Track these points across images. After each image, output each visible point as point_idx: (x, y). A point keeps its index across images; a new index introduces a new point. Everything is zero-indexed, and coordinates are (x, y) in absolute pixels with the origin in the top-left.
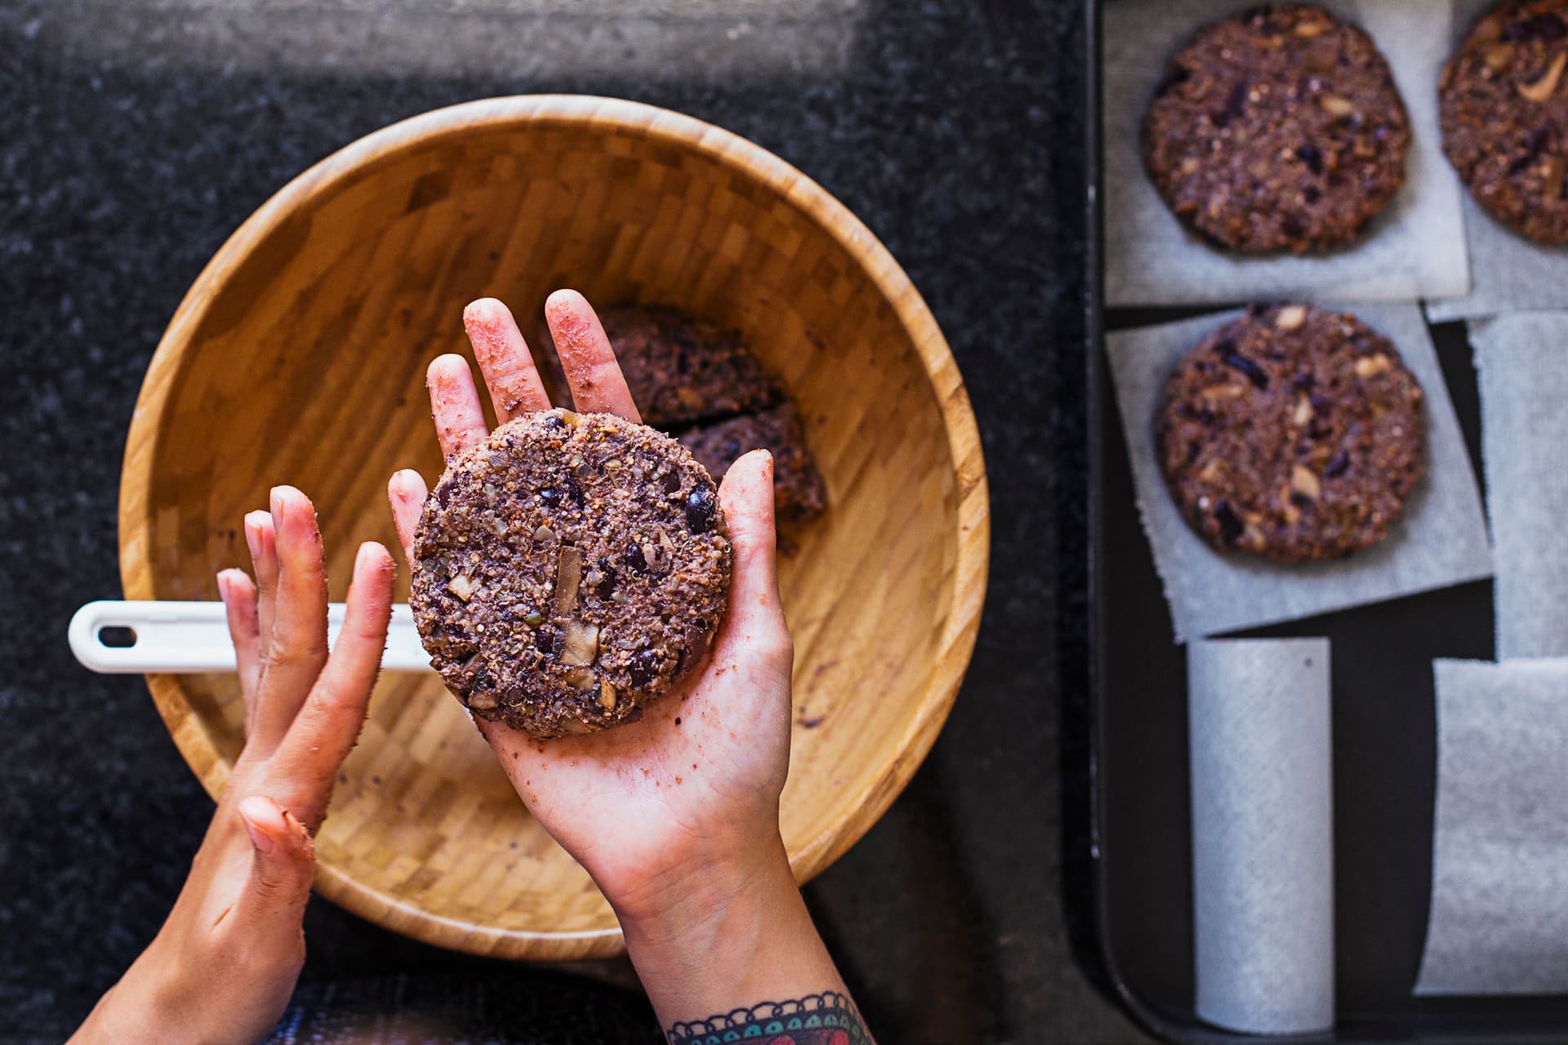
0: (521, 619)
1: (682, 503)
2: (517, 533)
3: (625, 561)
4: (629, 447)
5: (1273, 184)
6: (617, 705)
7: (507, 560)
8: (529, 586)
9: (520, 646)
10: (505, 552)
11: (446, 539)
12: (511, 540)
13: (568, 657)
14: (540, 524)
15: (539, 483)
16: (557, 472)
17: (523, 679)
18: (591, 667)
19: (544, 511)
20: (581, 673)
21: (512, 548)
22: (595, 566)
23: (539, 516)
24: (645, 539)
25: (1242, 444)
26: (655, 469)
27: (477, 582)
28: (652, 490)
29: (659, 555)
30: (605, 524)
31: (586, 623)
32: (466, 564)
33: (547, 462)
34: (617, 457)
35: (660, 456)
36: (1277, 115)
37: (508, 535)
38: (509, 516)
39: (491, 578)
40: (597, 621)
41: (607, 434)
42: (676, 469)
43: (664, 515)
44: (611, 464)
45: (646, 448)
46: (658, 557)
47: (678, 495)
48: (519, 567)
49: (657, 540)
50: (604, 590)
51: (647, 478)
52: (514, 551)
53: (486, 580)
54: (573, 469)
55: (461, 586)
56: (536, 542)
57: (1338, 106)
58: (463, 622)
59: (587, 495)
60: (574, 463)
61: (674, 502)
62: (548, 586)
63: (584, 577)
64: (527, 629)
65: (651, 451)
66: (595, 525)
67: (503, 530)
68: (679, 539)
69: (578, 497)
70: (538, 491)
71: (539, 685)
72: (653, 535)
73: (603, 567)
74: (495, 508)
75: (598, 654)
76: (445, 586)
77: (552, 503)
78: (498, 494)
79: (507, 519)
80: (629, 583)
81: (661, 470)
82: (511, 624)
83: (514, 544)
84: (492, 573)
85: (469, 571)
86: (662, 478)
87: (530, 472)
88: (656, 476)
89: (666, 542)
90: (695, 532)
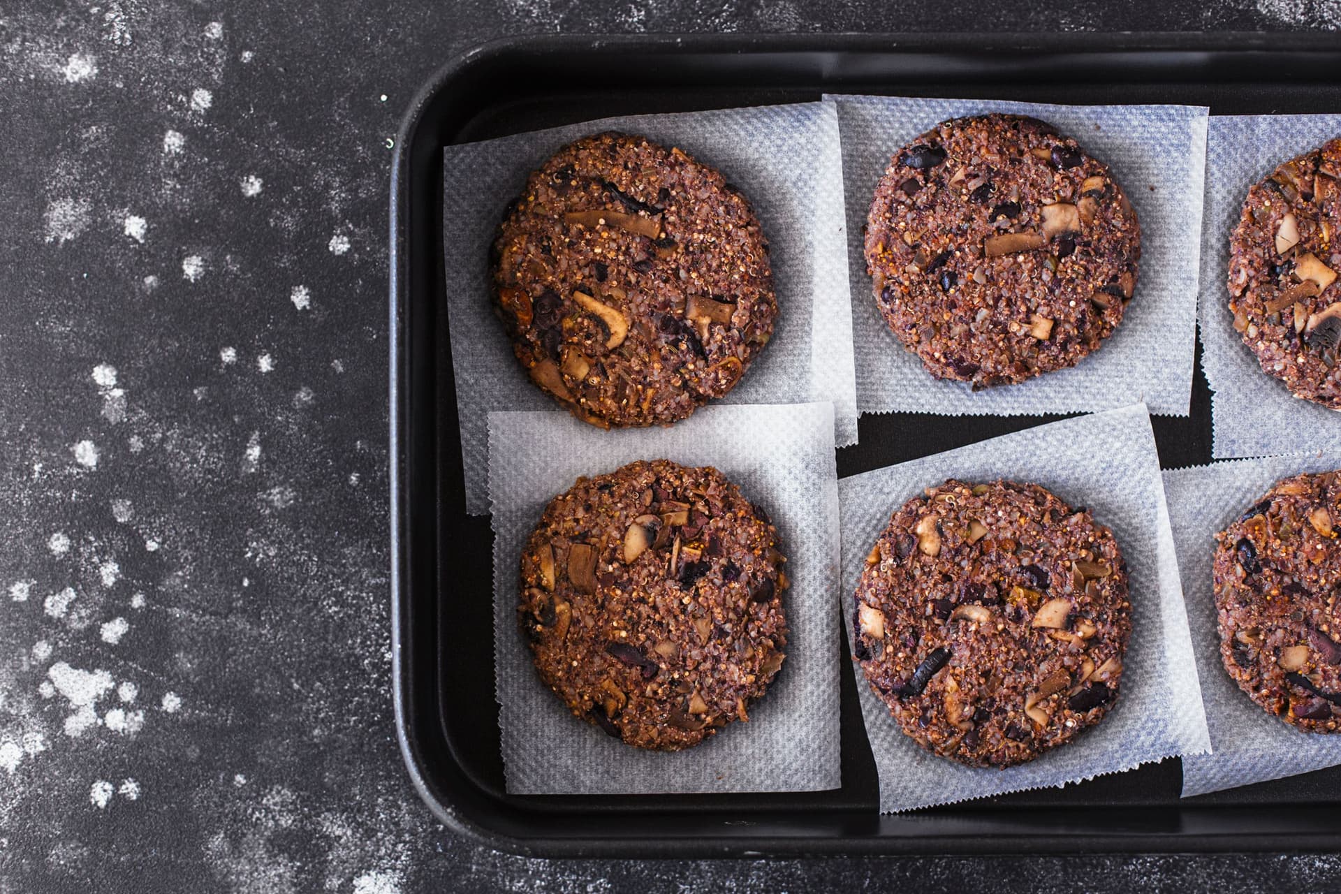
0: (1055, 273)
1: (925, 172)
2: (984, 299)
3: (985, 201)
4: (892, 229)
5: (718, 613)
6: (1098, 174)
7: (1009, 300)
8: (1026, 274)
9: (1076, 267)
10: (1002, 304)
11: (1004, 357)
12: (991, 303)
13: (1074, 225)
14: (973, 282)
15: (940, 294)
16: (927, 282)
17: (1102, 256)
18: (1074, 204)
19: (961, 283)
20: (1083, 211)
21: (997, 300)
22: (995, 224)
23: (966, 285)
24: (964, 191)
25: (1008, 681)
26: (903, 203)
27: (1034, 318)
28: (922, 199)
29: (970, 176)
30: (959, 228)
31: (1043, 219)
32: (1022, 332)
33: (921, 293)
34: (902, 236)
35: (892, 202)
36: (644, 609)
37: (988, 306)
38: (971, 310)
39: (1028, 308)
40: (1038, 210)
41: (885, 250)
42: (898, 186)
43: (940, 183)
44: (909, 240)
45: (888, 215)
46: (976, 176)
47: (920, 178)
48: (1012, 290)
49: (961, 182)
50: (1011, 210)
51: (912, 208)
52: (1000, 297)
53: (1030, 312)
54: (921, 269)
55: (1042, 329)
56: (988, 281)
57: (635, 543)
58: (1072, 320)
59: (940, 251)
60: (916, 269)
61: (927, 180)
62: (1021, 258)
63: (1006, 231)
64: (1061, 266)
65: (890, 209)
66: (962, 236)
67: (984, 313)
68: (954, 166)
69: (942, 259)
70: (945, 291)
71: (1104, 241)
72: (958, 186)
73: (993, 219)
74: (967, 324)
75: (1064, 202)
76: (1047, 343)
77: (953, 278)
78: (956, 324)
79: (974, 310)
80: (1002, 193)
81: (903, 198)
82: (1061, 280)
83: (994, 299)
84: (1023, 309)
85: (1026, 327)
86: (909, 195)
87: (933, 304)
88: (909, 202)
89: (960, 175)
90: (945, 155)
